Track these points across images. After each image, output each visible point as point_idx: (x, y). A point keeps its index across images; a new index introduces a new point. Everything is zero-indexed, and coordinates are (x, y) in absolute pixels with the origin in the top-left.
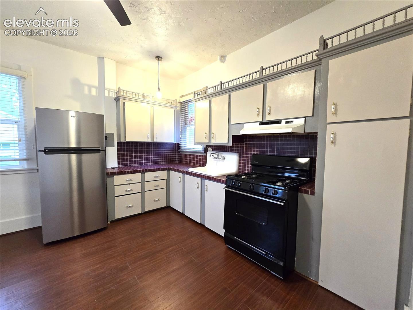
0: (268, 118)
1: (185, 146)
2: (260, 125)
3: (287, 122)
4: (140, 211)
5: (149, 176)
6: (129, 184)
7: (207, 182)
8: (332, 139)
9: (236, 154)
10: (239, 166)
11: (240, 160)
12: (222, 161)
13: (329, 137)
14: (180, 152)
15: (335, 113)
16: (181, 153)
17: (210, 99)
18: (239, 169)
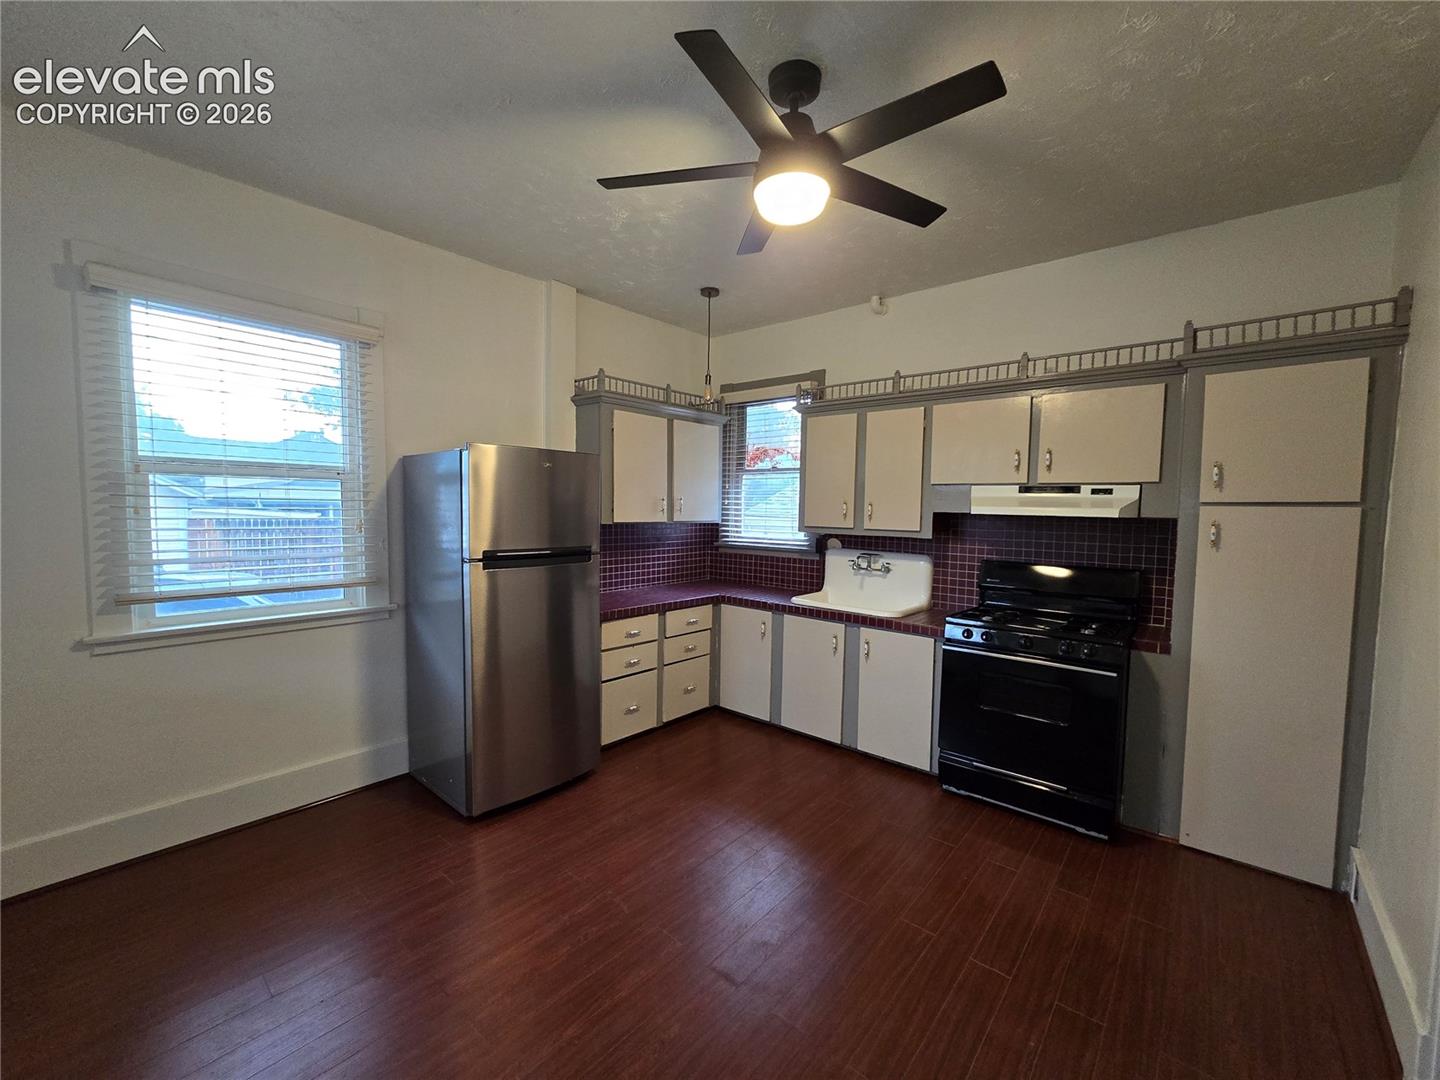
0: (1043, 477)
1: (737, 532)
2: (1020, 492)
3: (1094, 492)
4: (652, 724)
5: (676, 620)
6: (633, 645)
7: (866, 633)
8: (1213, 538)
9: (925, 557)
10: (934, 589)
11: (935, 573)
12: (880, 576)
13: (1205, 533)
14: (717, 548)
15: (1219, 484)
16: (721, 550)
17: (860, 411)
18: (933, 596)
